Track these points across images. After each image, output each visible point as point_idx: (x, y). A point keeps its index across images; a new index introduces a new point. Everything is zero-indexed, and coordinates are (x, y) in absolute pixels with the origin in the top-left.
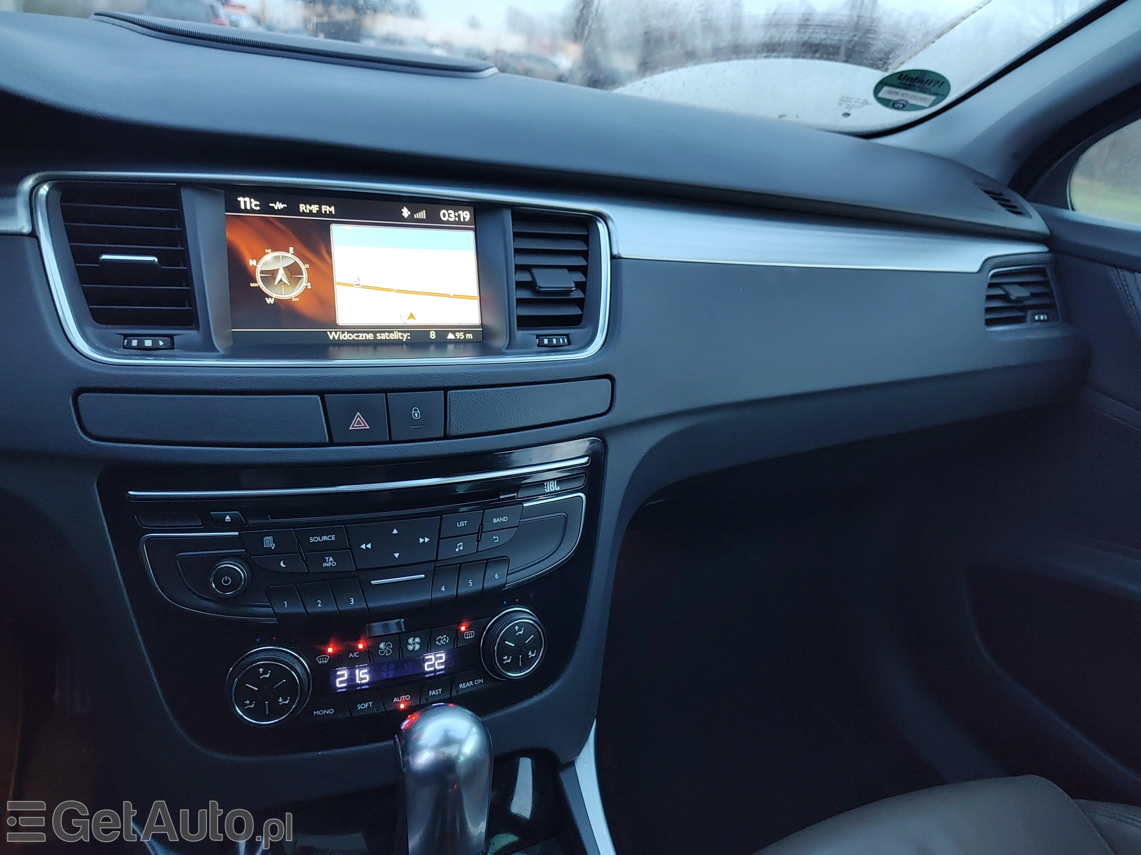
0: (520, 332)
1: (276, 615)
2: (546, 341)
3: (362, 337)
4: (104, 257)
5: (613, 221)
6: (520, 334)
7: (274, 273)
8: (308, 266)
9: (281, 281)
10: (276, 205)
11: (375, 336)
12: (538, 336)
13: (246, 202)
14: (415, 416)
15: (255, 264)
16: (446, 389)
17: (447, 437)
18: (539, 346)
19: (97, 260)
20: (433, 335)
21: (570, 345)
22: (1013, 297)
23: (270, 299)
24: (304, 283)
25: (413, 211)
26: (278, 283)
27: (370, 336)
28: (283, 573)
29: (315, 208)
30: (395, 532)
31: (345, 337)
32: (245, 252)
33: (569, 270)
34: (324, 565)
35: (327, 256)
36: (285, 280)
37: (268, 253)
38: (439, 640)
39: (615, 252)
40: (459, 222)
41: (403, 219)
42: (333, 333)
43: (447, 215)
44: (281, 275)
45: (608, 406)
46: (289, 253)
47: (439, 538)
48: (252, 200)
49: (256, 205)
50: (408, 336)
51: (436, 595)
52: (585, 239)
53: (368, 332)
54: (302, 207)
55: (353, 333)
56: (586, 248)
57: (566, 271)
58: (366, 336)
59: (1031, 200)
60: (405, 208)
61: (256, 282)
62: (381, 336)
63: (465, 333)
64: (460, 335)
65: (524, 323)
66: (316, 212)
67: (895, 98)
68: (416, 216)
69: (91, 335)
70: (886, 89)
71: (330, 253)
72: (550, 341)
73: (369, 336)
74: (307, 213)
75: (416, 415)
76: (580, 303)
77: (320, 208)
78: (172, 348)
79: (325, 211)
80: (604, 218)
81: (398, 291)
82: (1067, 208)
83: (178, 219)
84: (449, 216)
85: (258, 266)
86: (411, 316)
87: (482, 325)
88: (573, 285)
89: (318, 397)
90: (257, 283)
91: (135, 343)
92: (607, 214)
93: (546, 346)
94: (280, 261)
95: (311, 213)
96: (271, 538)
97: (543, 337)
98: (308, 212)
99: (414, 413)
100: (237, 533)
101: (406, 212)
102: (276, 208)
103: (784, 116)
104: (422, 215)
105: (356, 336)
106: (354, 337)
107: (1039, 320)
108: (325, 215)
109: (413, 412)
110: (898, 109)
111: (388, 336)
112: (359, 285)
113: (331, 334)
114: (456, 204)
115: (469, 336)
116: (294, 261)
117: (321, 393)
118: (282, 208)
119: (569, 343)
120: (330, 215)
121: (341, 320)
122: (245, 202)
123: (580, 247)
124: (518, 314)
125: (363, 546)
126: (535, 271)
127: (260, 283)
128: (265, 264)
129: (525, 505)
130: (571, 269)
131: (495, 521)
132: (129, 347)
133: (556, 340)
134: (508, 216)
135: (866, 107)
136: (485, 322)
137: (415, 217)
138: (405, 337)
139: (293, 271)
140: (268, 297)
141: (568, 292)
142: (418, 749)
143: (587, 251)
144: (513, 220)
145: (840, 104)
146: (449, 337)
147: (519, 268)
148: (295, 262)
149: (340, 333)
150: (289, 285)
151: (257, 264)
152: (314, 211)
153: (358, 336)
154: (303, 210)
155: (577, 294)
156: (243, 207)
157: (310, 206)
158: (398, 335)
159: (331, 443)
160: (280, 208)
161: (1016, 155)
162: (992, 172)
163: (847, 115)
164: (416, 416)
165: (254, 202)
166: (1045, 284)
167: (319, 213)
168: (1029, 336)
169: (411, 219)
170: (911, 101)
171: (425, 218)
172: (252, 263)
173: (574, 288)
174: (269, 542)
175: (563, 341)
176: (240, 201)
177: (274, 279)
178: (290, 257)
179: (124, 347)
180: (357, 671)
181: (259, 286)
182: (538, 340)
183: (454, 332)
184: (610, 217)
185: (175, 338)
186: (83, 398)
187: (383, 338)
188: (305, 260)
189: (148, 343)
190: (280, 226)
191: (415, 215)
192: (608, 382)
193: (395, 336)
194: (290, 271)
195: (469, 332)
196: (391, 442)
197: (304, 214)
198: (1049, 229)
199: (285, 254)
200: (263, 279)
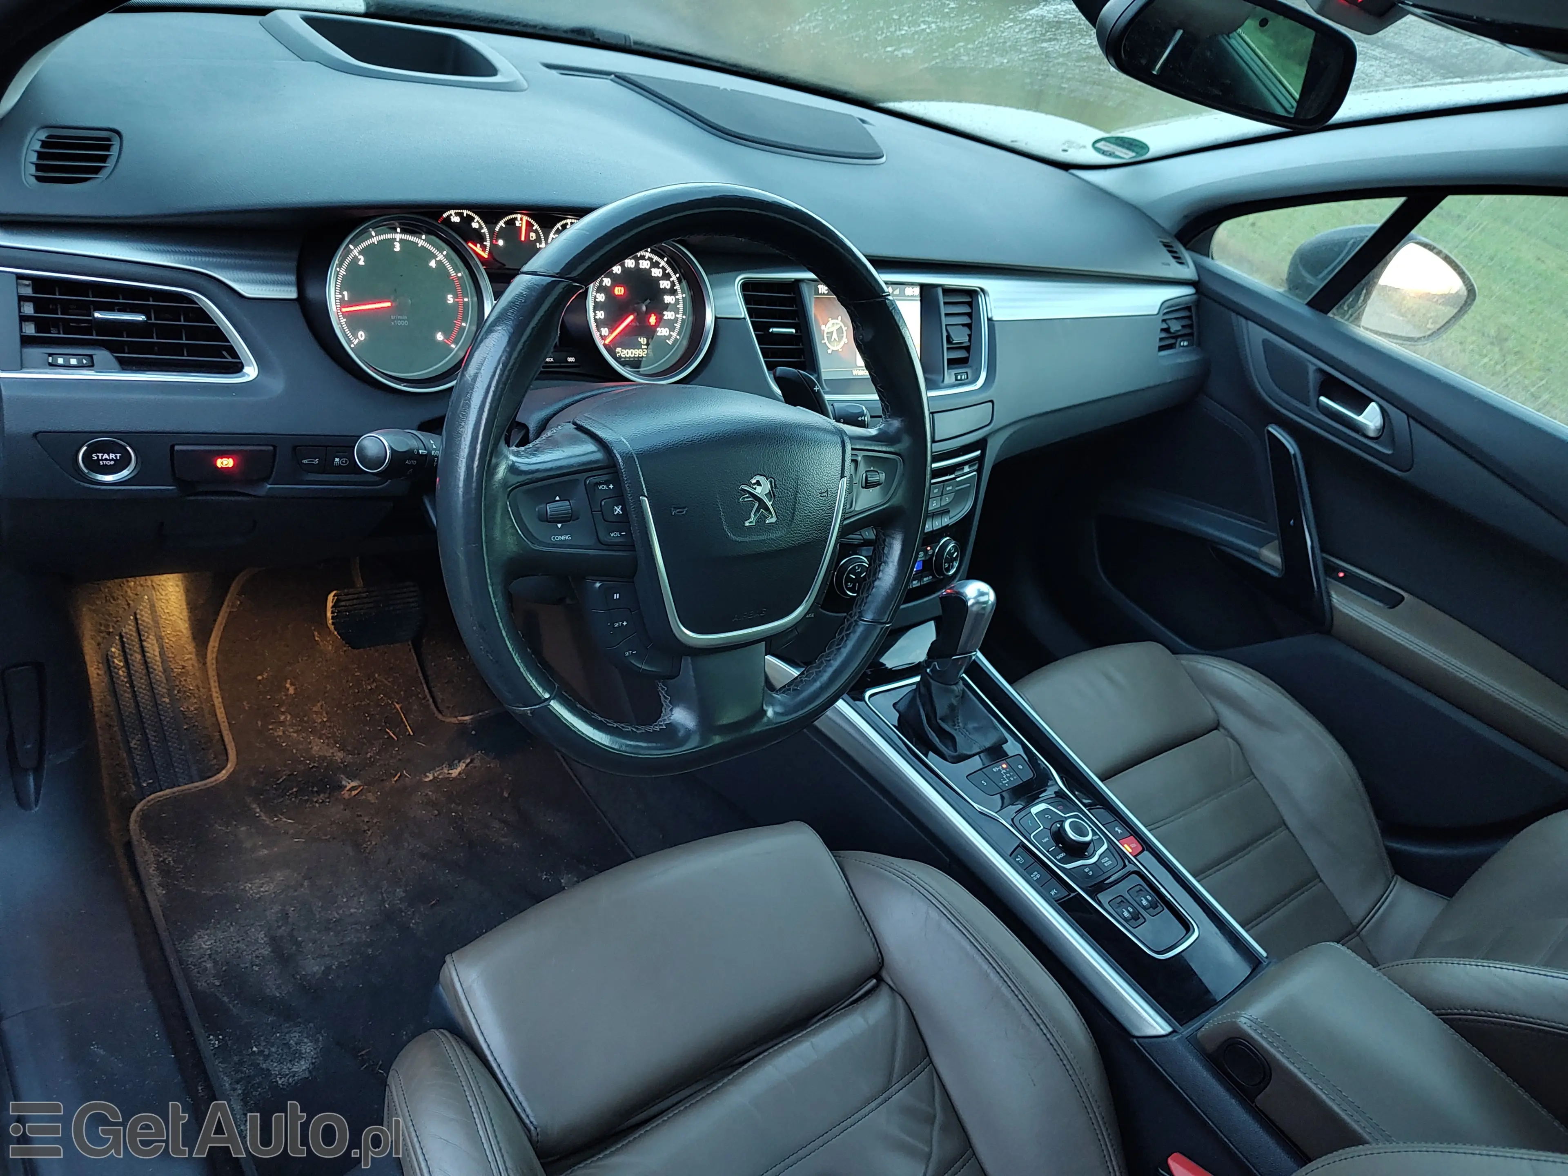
4: (771, 330)
5: (987, 291)
7: (832, 334)
8: (846, 328)
22: (1172, 330)
24: (845, 340)
39: (990, 316)
44: (835, 336)
45: (990, 419)
52: (970, 304)
57: (961, 327)
59: (1187, 249)
67: (1106, 149)
70: (1103, 143)
76: (967, 349)
80: (982, 290)
82: (1209, 256)
103: (1016, 141)
107: (1183, 346)
110: (1106, 155)
119: (968, 379)
126: (949, 328)
129: (958, 479)
130: (964, 326)
131: (947, 489)
135: (1082, 150)
139: (840, 332)
145: (1064, 144)
155: (968, 343)
161: (1186, 217)
162: (1166, 224)
163: (1065, 151)
166: (1190, 317)
168: (1180, 361)
170: (1117, 153)
172: (823, 327)
178: (839, 322)
184: (985, 289)
188: (845, 324)
192: (991, 404)
198: (1199, 276)
199: (836, 321)
200: (827, 337)
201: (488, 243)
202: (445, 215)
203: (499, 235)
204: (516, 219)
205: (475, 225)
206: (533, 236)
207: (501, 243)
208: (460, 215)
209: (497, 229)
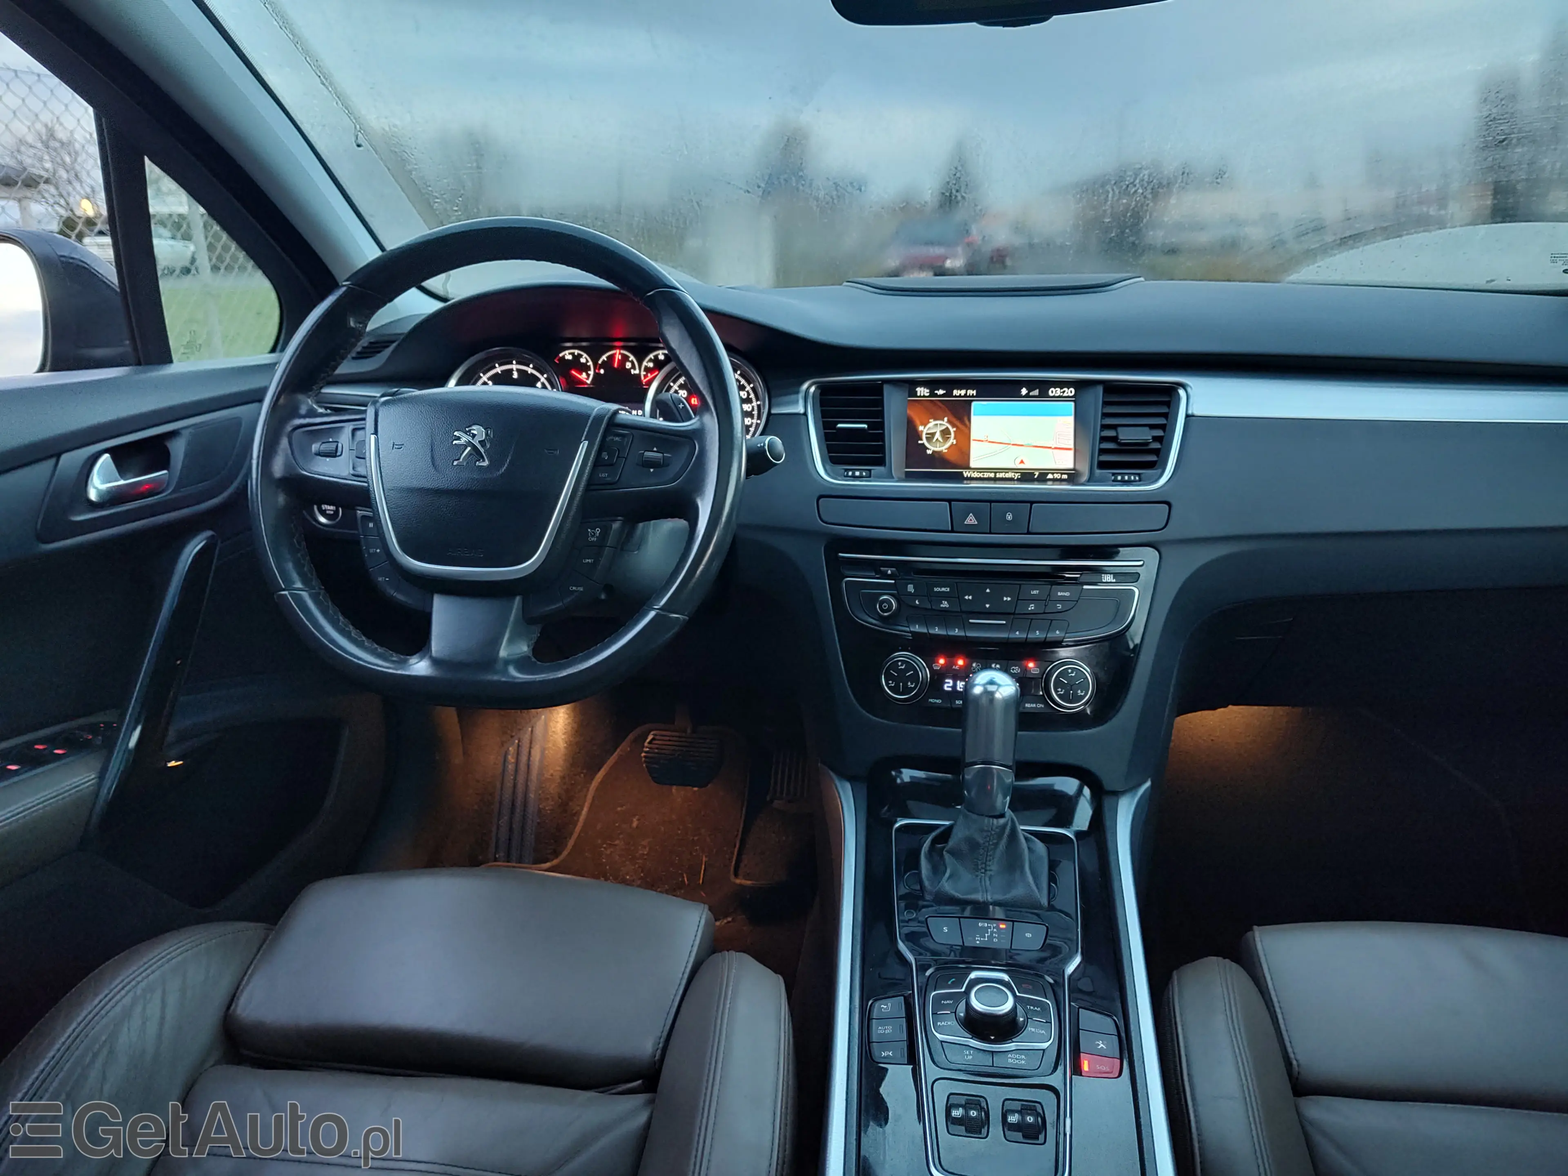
1: (911, 632)
2: (1120, 478)
3: (986, 475)
4: (839, 425)
5: (1191, 387)
6: (1098, 472)
7: (933, 434)
8: (955, 429)
11: (995, 475)
12: (1113, 474)
13: (922, 391)
16: (1032, 503)
17: (1029, 533)
18: (1113, 481)
19: (834, 428)
20: (1037, 475)
21: (1141, 481)
24: (952, 441)
25: (1029, 391)
27: (992, 475)
28: (916, 607)
29: (963, 392)
30: (988, 591)
31: (975, 474)
32: (917, 422)
33: (1150, 428)
34: (942, 606)
35: (967, 422)
38: (1013, 669)
39: (1190, 412)
40: (1064, 396)
41: (1022, 396)
42: (967, 472)
43: (1054, 392)
44: (938, 436)
45: (1166, 523)
47: (1018, 599)
48: (925, 389)
49: (927, 392)
50: (1019, 475)
51: (1012, 636)
52: (1168, 404)
53: (991, 472)
54: (955, 392)
55: (981, 472)
56: (1167, 411)
57: (1148, 428)
58: (989, 475)
60: (1023, 389)
63: (1062, 474)
64: (1057, 476)
65: (1103, 465)
68: (1031, 394)
69: (829, 471)
71: (969, 420)
72: (1123, 477)
74: (958, 395)
75: (1009, 517)
76: (1157, 452)
77: (967, 392)
78: (870, 477)
79: (970, 394)
80: (1183, 386)
81: (1013, 445)
83: (881, 403)
84: (1056, 393)
86: (1022, 462)
87: (1075, 468)
88: (1152, 439)
89: (947, 504)
91: (850, 473)
92: (1187, 383)
93: (1119, 481)
95: (960, 396)
96: (912, 586)
97: (1118, 474)
100: (893, 581)
102: (939, 393)
104: (1036, 392)
105: (982, 475)
108: (969, 396)
109: (1007, 515)
111: (1005, 475)
112: (987, 441)
113: (965, 473)
114: (1061, 384)
115: (1065, 477)
117: (950, 501)
118: (943, 393)
119: (1140, 480)
120: (973, 396)
121: (973, 465)
122: (920, 391)
123: (1164, 410)
124: (1098, 460)
125: (966, 597)
126: (1120, 429)
127: (924, 441)
129: (1085, 587)
130: (1152, 427)
131: (1059, 594)
132: (847, 476)
133: (1128, 477)
134: (1100, 389)
136: (1077, 467)
138: (1017, 475)
139: (945, 433)
141: (1147, 444)
142: (974, 685)
143: (1168, 413)
144: (1103, 392)
147: (1104, 427)
149: (972, 472)
152: (963, 394)
153: (984, 475)
154: (955, 394)
155: (1156, 445)
156: (918, 394)
157: (961, 391)
158: (1012, 474)
159: (952, 531)
160: (941, 393)
167: (965, 396)
169: (1027, 395)
171: (1038, 394)
172: (921, 428)
173: (1152, 441)
174: (911, 588)
175: (1134, 478)
176: (918, 391)
178: (944, 423)
179: (845, 476)
180: (958, 682)
182: (1113, 477)
183: (1053, 474)
184: (1188, 385)
185: (872, 471)
186: (821, 500)
187: (1000, 477)
188: (953, 426)
189: (857, 473)
190: (939, 404)
192: (1166, 507)
193: (1010, 475)
195: (1065, 474)
196: (990, 533)
197: (956, 396)
199: (941, 422)
200: (927, 438)
201: (591, 373)
202: (561, 355)
203: (601, 366)
204: (615, 354)
205: (583, 360)
206: (628, 365)
207: (602, 371)
208: (573, 354)
209: (600, 362)
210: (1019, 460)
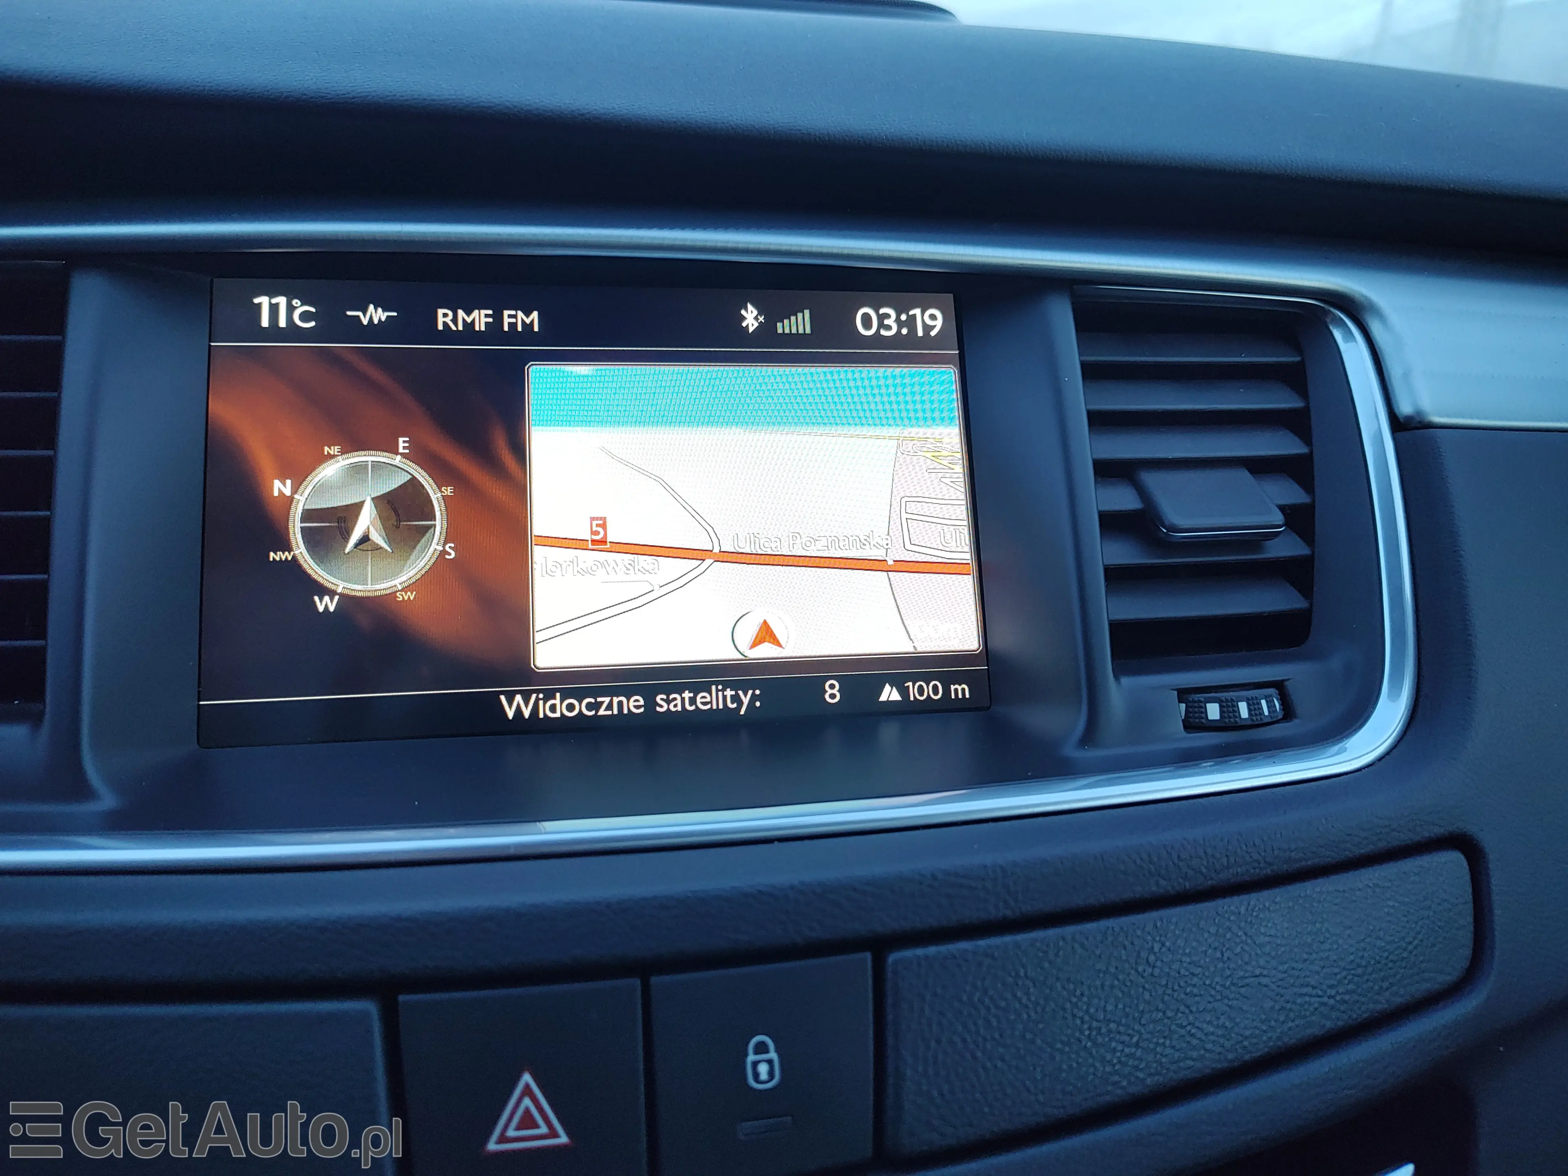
0: (1125, 681)
2: (1213, 711)
3: (610, 708)
6: (1123, 688)
7: (344, 517)
8: (448, 491)
9: (365, 539)
10: (365, 315)
11: (650, 704)
12: (1183, 694)
13: (276, 307)
14: (756, 1075)
15: (287, 492)
16: (882, 946)
18: (1188, 727)
20: (832, 693)
21: (1291, 719)
23: (327, 598)
24: (436, 545)
25: (772, 314)
26: (357, 545)
27: (634, 704)
29: (481, 319)
31: (553, 708)
33: (1252, 472)
35: (508, 458)
36: (377, 538)
37: (331, 457)
39: (1405, 408)
40: (911, 341)
41: (741, 336)
42: (518, 698)
43: (876, 320)
44: (366, 521)
45: (1466, 952)
46: (397, 453)
48: (296, 302)
49: (305, 317)
50: (754, 698)
52: (1294, 377)
53: (629, 693)
54: (443, 317)
55: (579, 696)
56: (1298, 404)
57: (1244, 475)
58: (620, 704)
60: (750, 307)
61: (286, 546)
62: (668, 702)
63: (934, 681)
64: (918, 691)
65: (1137, 646)
66: (483, 329)
68: (784, 327)
71: (520, 450)
72: (1229, 709)
73: (632, 704)
74: (458, 330)
75: (763, 1069)
76: (1297, 572)
77: (498, 317)
79: (513, 326)
80: (1350, 309)
84: (881, 325)
85: (296, 496)
86: (766, 634)
87: (987, 652)
88: (1278, 518)
89: (372, 1006)
90: (290, 550)
92: (1366, 297)
93: (1212, 727)
94: (366, 481)
95: (468, 335)
97: (1201, 697)
98: (460, 328)
99: (755, 1064)
101: (751, 318)
102: (365, 322)
104: (799, 324)
105: (589, 707)
106: (582, 707)
108: (513, 336)
109: (751, 1058)
111: (693, 701)
112: (603, 542)
113: (510, 703)
114: (902, 285)
116: (410, 477)
117: (388, 990)
118: (383, 319)
120: (530, 337)
121: (543, 658)
122: (274, 309)
123: (1281, 400)
124: (1112, 617)
126: (1151, 480)
127: (299, 551)
128: (321, 489)
130: (1258, 467)
133: (1249, 705)
134: (1061, 315)
136: (996, 645)
137: (780, 331)
138: (746, 701)
139: (403, 510)
140: (323, 591)
141: (1264, 539)
143: (1306, 411)
144: (1077, 331)
146: (883, 698)
147: (1106, 471)
148: (414, 478)
149: (537, 700)
150: (389, 550)
151: (295, 490)
152: (480, 328)
153: (597, 706)
154: (445, 324)
155: (1289, 545)
156: (267, 323)
157: (468, 314)
158: (725, 697)
160: (376, 321)
164: (764, 1076)
165: (301, 309)
167: (494, 331)
169: (766, 333)
171: (808, 331)
172: (280, 487)
173: (1280, 526)
175: (1271, 706)
176: (260, 305)
177: (342, 534)
178: (396, 466)
181: (294, 557)
182: (1183, 706)
183: (899, 683)
184: (1371, 306)
187: (673, 709)
191: (779, 325)
193: (714, 699)
194: (395, 511)
197: (448, 335)
199: (382, 457)
200: (311, 538)
210: (747, 631)
